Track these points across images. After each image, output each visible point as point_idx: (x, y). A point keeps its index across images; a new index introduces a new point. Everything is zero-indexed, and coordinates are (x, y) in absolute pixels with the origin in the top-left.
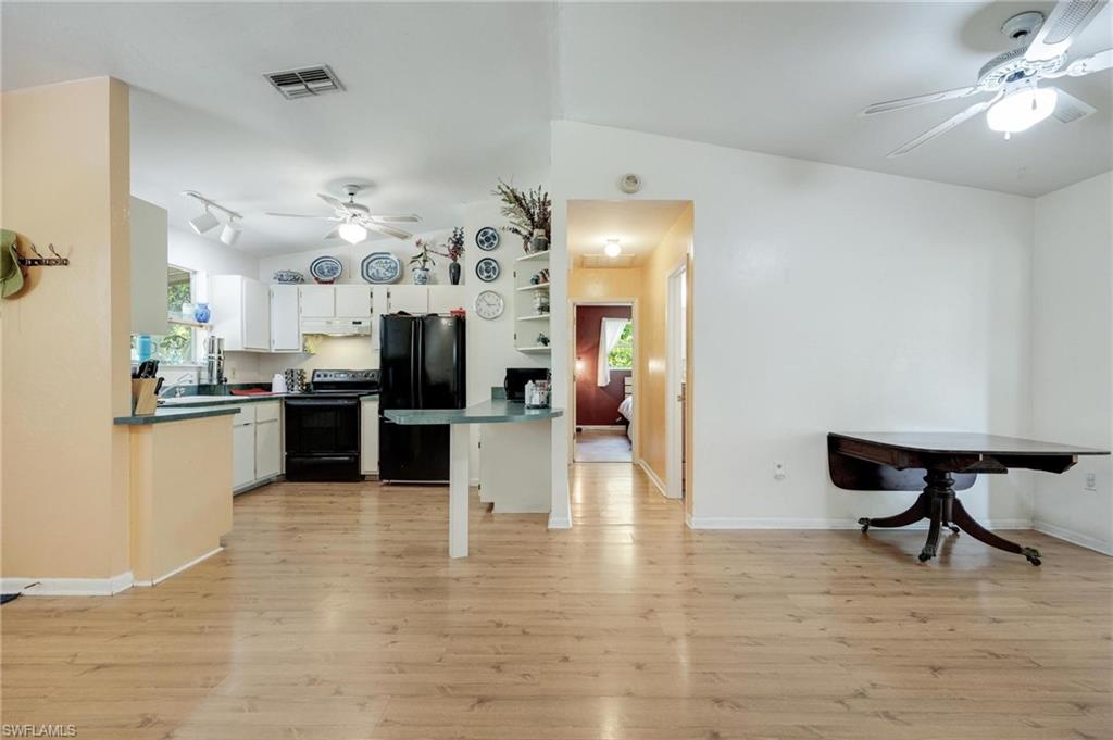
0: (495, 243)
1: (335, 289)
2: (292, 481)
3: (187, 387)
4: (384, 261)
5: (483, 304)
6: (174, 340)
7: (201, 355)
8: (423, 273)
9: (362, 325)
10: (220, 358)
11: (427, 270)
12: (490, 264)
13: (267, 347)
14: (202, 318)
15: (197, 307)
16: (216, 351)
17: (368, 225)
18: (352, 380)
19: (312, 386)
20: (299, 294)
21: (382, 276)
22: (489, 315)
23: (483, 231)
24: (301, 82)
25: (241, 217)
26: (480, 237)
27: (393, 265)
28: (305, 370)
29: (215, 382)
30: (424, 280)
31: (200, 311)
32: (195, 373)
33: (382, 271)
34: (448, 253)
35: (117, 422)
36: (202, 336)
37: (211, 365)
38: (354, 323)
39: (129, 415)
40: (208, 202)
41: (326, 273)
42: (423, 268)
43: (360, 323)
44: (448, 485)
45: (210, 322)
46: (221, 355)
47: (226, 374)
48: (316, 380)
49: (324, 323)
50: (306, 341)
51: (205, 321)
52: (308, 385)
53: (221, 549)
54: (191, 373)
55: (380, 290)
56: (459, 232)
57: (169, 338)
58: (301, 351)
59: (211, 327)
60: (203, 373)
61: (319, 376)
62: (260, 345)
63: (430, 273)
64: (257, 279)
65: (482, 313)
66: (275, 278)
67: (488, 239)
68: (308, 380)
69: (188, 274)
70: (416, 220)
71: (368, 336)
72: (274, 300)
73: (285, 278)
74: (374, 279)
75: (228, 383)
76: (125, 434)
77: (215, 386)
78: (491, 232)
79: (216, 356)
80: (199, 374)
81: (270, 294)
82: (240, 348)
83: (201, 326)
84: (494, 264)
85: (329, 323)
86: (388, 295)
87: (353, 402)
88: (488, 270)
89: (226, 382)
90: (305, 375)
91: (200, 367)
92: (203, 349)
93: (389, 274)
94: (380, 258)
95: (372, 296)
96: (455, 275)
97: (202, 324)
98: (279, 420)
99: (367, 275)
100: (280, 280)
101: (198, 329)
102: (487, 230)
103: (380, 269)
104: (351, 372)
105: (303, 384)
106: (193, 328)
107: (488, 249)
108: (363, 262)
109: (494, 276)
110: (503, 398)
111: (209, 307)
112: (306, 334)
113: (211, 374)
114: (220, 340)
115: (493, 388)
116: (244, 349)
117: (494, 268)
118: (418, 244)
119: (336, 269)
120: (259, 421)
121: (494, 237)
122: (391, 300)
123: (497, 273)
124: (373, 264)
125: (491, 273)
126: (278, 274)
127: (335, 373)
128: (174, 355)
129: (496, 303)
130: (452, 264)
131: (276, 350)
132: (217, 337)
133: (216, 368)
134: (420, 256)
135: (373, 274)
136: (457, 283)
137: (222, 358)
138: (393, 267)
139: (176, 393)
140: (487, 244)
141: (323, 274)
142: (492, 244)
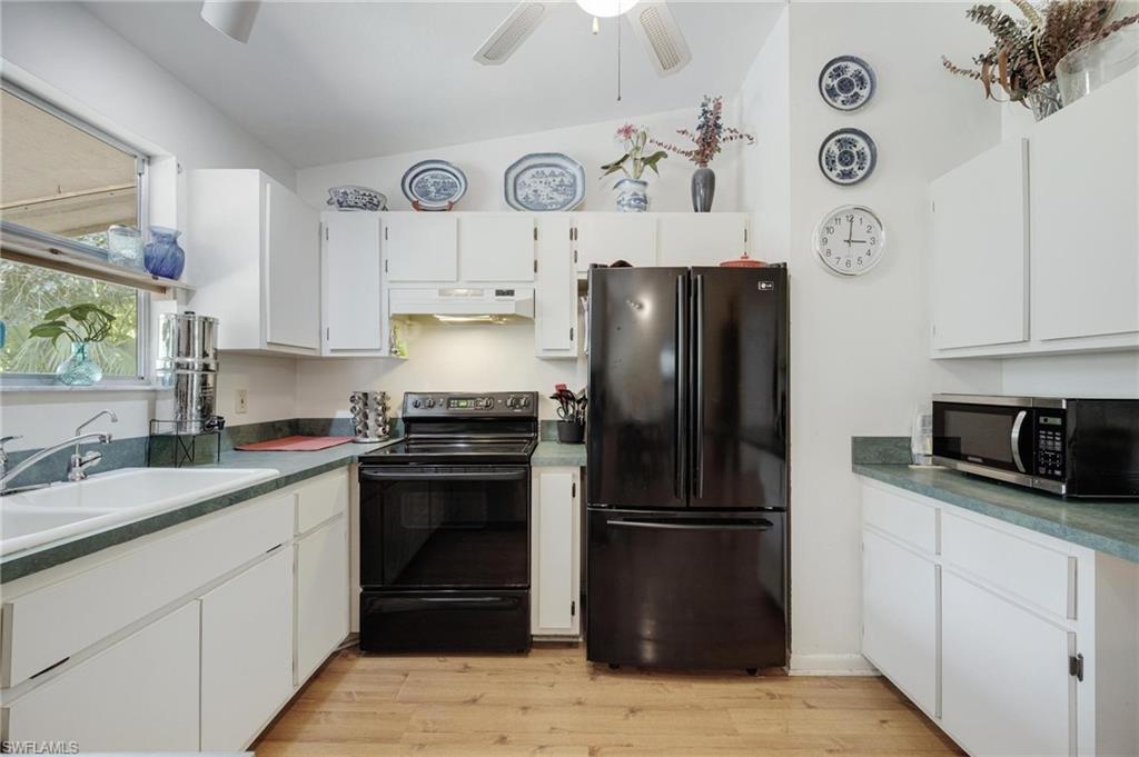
0: (865, 92)
4: (547, 171)
5: (842, 231)
6: (77, 317)
7: (161, 356)
8: (636, 188)
9: (518, 296)
10: (206, 367)
11: (645, 184)
12: (852, 143)
13: (317, 347)
14: (165, 268)
15: (150, 239)
16: (197, 349)
18: (484, 412)
19: (401, 426)
20: (383, 233)
22: (848, 263)
23: (835, 67)
26: (827, 80)
27: (567, 180)
28: (391, 392)
29: (193, 428)
31: (158, 251)
32: (140, 408)
33: (545, 191)
34: (693, 147)
36: (166, 310)
38: (499, 293)
41: (433, 192)
42: (637, 181)
43: (511, 293)
45: (185, 279)
46: (211, 361)
47: (222, 407)
48: (413, 412)
49: (437, 291)
50: (395, 330)
51: (171, 275)
52: (393, 422)
55: (555, 224)
56: (711, 107)
57: (63, 311)
58: (385, 353)
59: (189, 293)
60: (160, 403)
61: (416, 405)
62: (299, 339)
63: (652, 189)
64: (295, 192)
65: (832, 259)
66: (329, 203)
67: (845, 86)
68: (395, 411)
71: (520, 322)
73: (351, 199)
74: (527, 206)
75: (227, 425)
77: (192, 437)
78: (853, 68)
79: (195, 360)
80: (152, 410)
81: (322, 233)
82: (255, 343)
83: (163, 289)
84: (861, 144)
85: (442, 293)
86: (573, 234)
88: (846, 158)
89: (221, 425)
90: (388, 404)
91: (155, 391)
92: (162, 344)
93: (560, 198)
94: (541, 165)
95: (536, 237)
96: (704, 193)
97: (162, 281)
98: (346, 514)
99: (517, 201)
100: (340, 204)
101: (154, 294)
102: (843, 64)
103: (540, 187)
104: (483, 397)
105: (385, 422)
106: (142, 293)
107: (848, 107)
108: (507, 173)
109: (861, 173)
110: (884, 464)
111: (181, 243)
112: (395, 318)
113: (183, 408)
114: (208, 324)
115: (855, 440)
116: (266, 348)
117: (861, 155)
118: (627, 131)
119: (453, 185)
120: (302, 530)
121: (861, 81)
122: (579, 244)
123: (867, 167)
124: (526, 177)
125: (854, 166)
126: (336, 193)
127: (451, 399)
128: (74, 360)
129: (867, 238)
130: (697, 173)
131: (333, 351)
132: (197, 315)
133: (195, 391)
134: (623, 160)
135: (527, 197)
136: (708, 210)
137: (212, 367)
138: (566, 182)
139: (69, 470)
140: (842, 96)
141: (426, 193)
142: (857, 96)
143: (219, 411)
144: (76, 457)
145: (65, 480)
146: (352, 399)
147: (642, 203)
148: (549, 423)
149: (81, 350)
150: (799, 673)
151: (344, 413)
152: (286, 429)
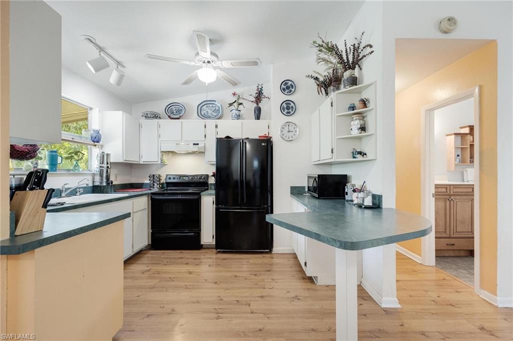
0: (293, 90)
1: (182, 123)
4: (211, 105)
5: (286, 129)
6: (76, 154)
7: (95, 165)
8: (237, 112)
9: (199, 146)
10: (108, 167)
11: (240, 111)
12: (290, 104)
13: (138, 160)
14: (96, 140)
15: (92, 132)
16: (105, 162)
18: (191, 181)
19: (165, 185)
20: (159, 126)
21: (210, 115)
22: (289, 138)
23: (285, 82)
25: (124, 67)
26: (283, 86)
27: (217, 108)
28: (161, 174)
29: (104, 184)
31: (94, 135)
32: (90, 178)
33: (210, 112)
34: (254, 99)
36: (96, 152)
37: (101, 172)
38: (194, 144)
40: (101, 49)
41: (175, 113)
42: (237, 110)
43: (198, 144)
45: (101, 143)
46: (109, 165)
47: (112, 178)
48: (169, 181)
49: (175, 144)
50: (162, 156)
51: (98, 142)
52: (163, 184)
54: (87, 177)
55: (211, 123)
56: (260, 87)
57: (72, 153)
58: (159, 162)
59: (102, 146)
60: (96, 177)
61: (170, 178)
62: (133, 159)
63: (241, 113)
64: (131, 115)
65: (284, 137)
66: (142, 116)
67: (288, 88)
68: (163, 181)
71: (202, 153)
72: (142, 130)
73: (149, 116)
75: (113, 184)
77: (104, 186)
78: (290, 83)
79: (105, 165)
80: (93, 179)
81: (140, 126)
82: (121, 161)
83: (95, 145)
84: (292, 104)
85: (177, 144)
86: (216, 126)
87: (196, 197)
88: (288, 108)
89: (112, 183)
90: (161, 178)
91: (94, 174)
92: (96, 161)
93: (215, 114)
94: (209, 104)
95: (205, 127)
96: (258, 114)
97: (96, 143)
98: (147, 209)
99: (201, 114)
100: (146, 117)
101: (93, 147)
102: (287, 82)
103: (209, 111)
104: (191, 176)
105: (160, 184)
106: (89, 147)
107: (289, 94)
108: (198, 107)
109: (292, 112)
110: (299, 194)
111: (100, 133)
112: (162, 152)
113: (102, 179)
114: (108, 155)
115: (291, 187)
116: (124, 161)
117: (292, 107)
118: (234, 94)
119: (181, 110)
120: (135, 211)
121: (292, 86)
122: (218, 130)
123: (294, 110)
124: (204, 108)
125: (290, 110)
126: (145, 114)
127: (181, 176)
128: (75, 165)
129: (294, 130)
130: (256, 107)
131: (143, 162)
132: (106, 153)
133: (105, 175)
134: (234, 103)
135: (204, 114)
136: (259, 119)
137: (109, 167)
138: (217, 109)
139: (77, 193)
140: (287, 91)
141: (173, 113)
142: (291, 91)
144: (78, 190)
145: (76, 195)
146: (150, 177)
147: (238, 117)
148: (212, 184)
149: (77, 163)
150: (275, 252)
151: (147, 181)
152: (129, 186)
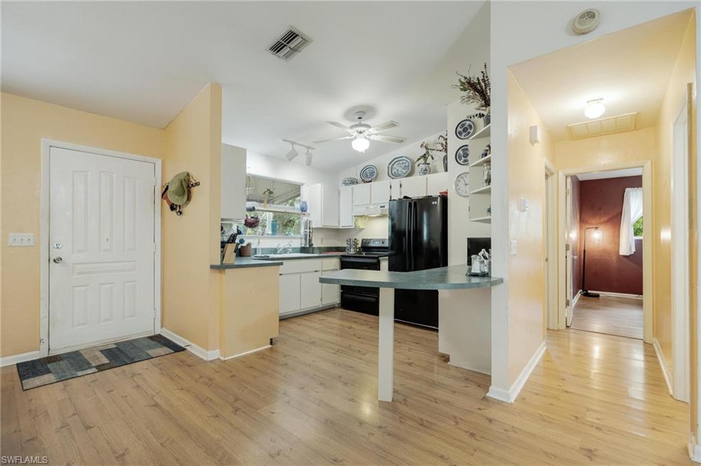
0: (472, 131)
1: (371, 186)
2: (345, 309)
3: (293, 249)
4: (401, 162)
5: (463, 181)
7: (302, 230)
8: (425, 167)
10: (310, 232)
11: (428, 164)
12: (467, 150)
13: (337, 225)
14: (303, 210)
15: (302, 203)
16: (308, 228)
17: (372, 138)
19: (361, 250)
20: (353, 192)
21: (400, 173)
22: (466, 192)
23: (461, 124)
24: (285, 46)
25: (313, 149)
26: (459, 129)
27: (407, 164)
28: (358, 239)
29: (308, 246)
30: (425, 172)
31: (303, 206)
32: (299, 241)
33: (400, 169)
34: (441, 148)
35: (212, 267)
36: (303, 219)
37: (306, 235)
38: (381, 207)
39: (219, 263)
40: (293, 143)
41: (369, 176)
42: (425, 163)
43: (384, 207)
44: (437, 331)
45: (308, 211)
46: (311, 230)
48: (363, 245)
49: (365, 208)
50: (356, 220)
51: (305, 211)
52: (359, 248)
53: (270, 346)
55: (396, 182)
57: (288, 221)
58: (354, 227)
59: (308, 215)
60: (303, 241)
61: (365, 243)
62: (334, 224)
63: (430, 166)
65: (460, 191)
66: (342, 183)
67: (465, 130)
68: (359, 245)
69: (299, 186)
70: (395, 125)
73: (347, 182)
74: (395, 176)
75: (314, 246)
76: (217, 274)
78: (468, 123)
79: (308, 230)
81: (340, 193)
82: (321, 226)
85: (368, 208)
86: (401, 186)
87: (375, 261)
88: (465, 155)
89: (312, 245)
91: (301, 237)
93: (404, 171)
94: (399, 161)
95: (391, 188)
97: (303, 213)
99: (391, 174)
100: (344, 184)
101: (302, 216)
102: (464, 122)
106: (300, 216)
107: (466, 137)
111: (307, 204)
112: (356, 216)
113: (306, 241)
114: (311, 222)
118: (422, 145)
119: (374, 172)
120: (324, 270)
121: (471, 127)
122: (402, 189)
124: (395, 166)
125: (468, 157)
126: (345, 181)
130: (444, 157)
132: (309, 220)
133: (308, 238)
135: (394, 172)
137: (312, 232)
140: (464, 134)
141: (367, 176)
142: (469, 132)
143: (313, 242)
146: (347, 241)
149: (290, 229)
152: (334, 249)
